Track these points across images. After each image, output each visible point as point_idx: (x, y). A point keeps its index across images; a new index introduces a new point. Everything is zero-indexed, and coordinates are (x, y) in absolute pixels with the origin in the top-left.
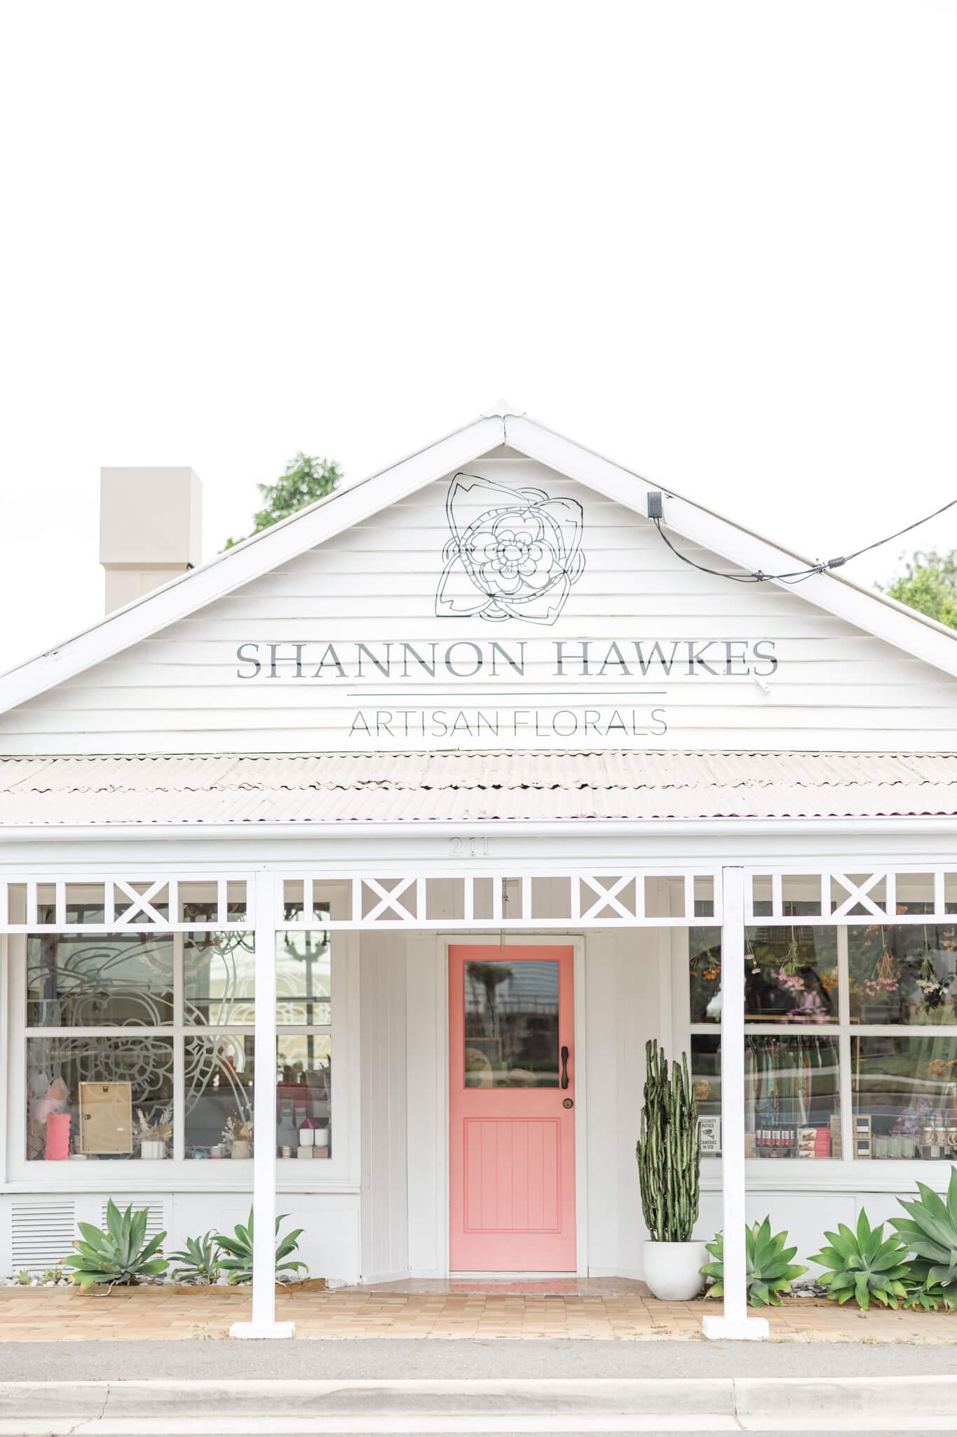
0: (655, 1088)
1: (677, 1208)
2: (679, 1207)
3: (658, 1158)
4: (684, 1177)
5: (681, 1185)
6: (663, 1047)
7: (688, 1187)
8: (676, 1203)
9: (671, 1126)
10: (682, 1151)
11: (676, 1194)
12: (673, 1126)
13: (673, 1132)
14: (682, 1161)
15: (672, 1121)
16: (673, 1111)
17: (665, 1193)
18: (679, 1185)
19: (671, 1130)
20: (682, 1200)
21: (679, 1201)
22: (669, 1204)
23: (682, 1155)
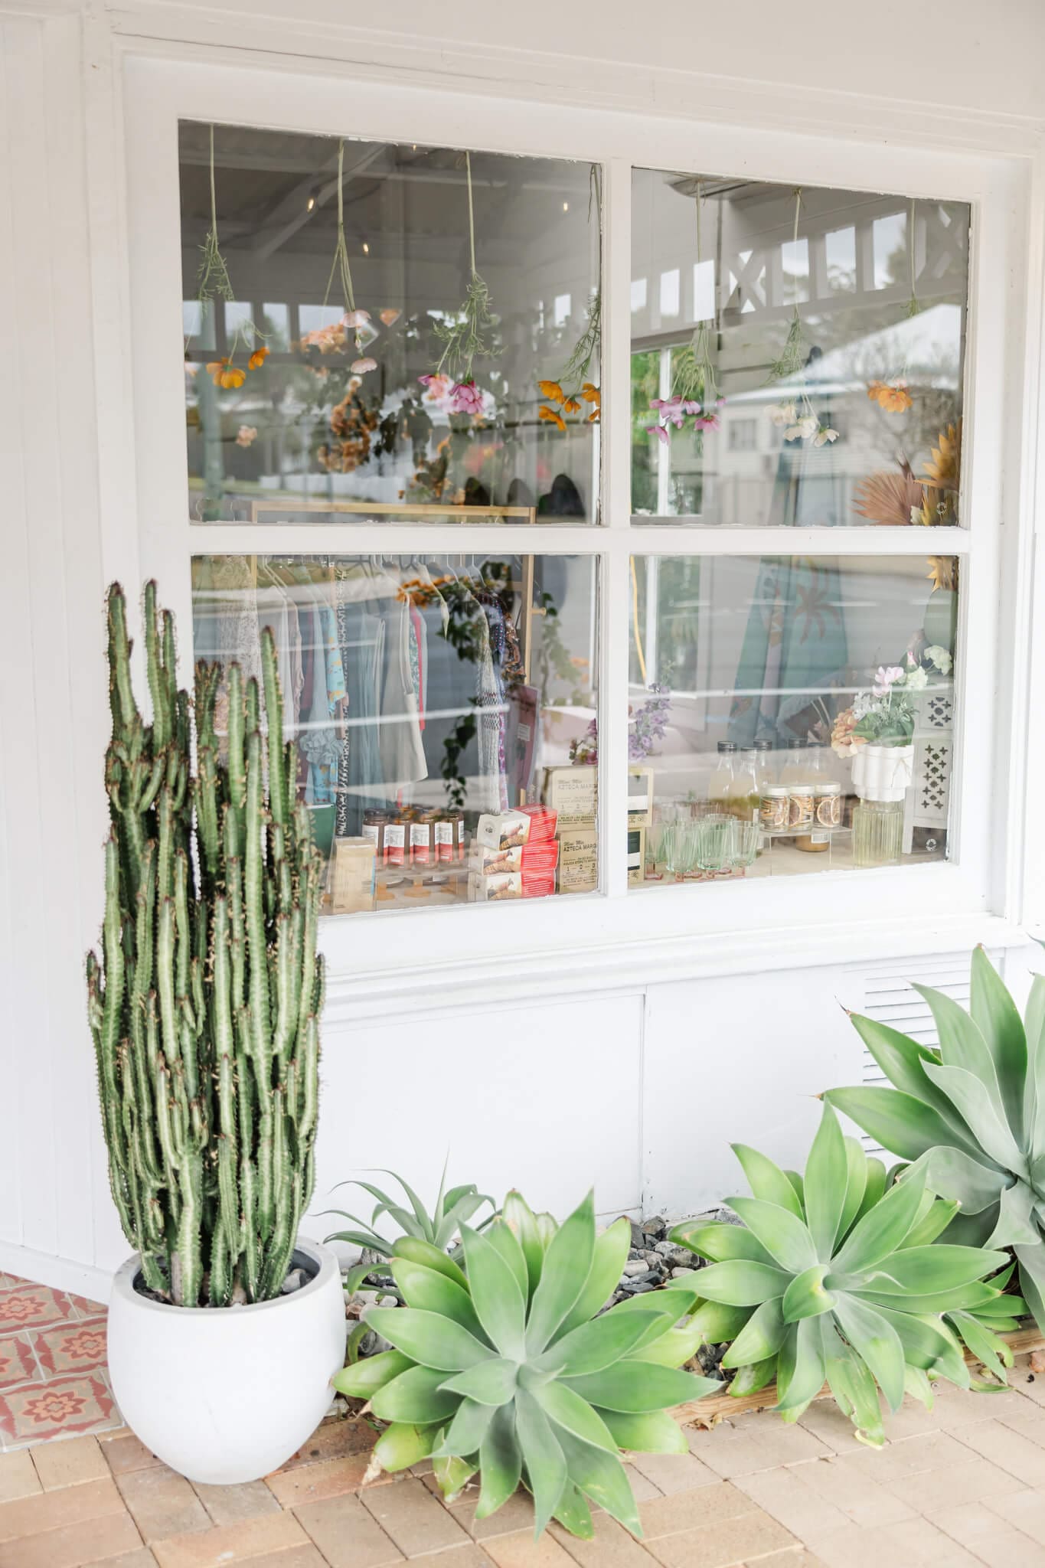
0: (159, 763)
1: (247, 1182)
2: (256, 1177)
3: (181, 1018)
4: (275, 1081)
5: (265, 1104)
6: (168, 607)
7: (292, 1111)
8: (247, 1164)
9: (230, 905)
10: (272, 987)
11: (246, 1137)
12: (236, 903)
13: (237, 927)
14: (272, 1026)
15: (233, 888)
16: (232, 849)
17: (213, 1144)
18: (255, 1102)
19: (230, 922)
20: (264, 1151)
21: (254, 1158)
22: (225, 1177)
23: (273, 1005)
